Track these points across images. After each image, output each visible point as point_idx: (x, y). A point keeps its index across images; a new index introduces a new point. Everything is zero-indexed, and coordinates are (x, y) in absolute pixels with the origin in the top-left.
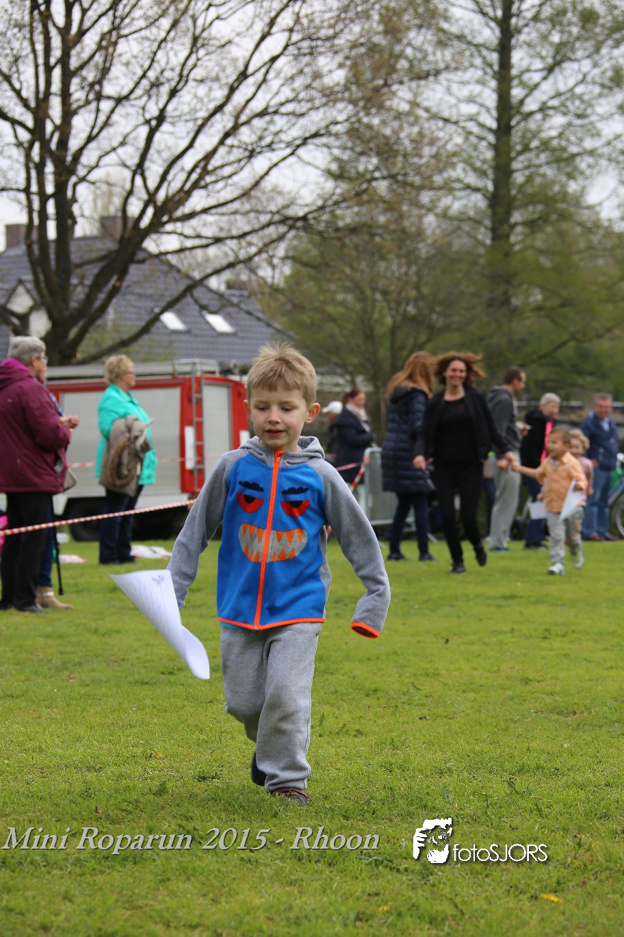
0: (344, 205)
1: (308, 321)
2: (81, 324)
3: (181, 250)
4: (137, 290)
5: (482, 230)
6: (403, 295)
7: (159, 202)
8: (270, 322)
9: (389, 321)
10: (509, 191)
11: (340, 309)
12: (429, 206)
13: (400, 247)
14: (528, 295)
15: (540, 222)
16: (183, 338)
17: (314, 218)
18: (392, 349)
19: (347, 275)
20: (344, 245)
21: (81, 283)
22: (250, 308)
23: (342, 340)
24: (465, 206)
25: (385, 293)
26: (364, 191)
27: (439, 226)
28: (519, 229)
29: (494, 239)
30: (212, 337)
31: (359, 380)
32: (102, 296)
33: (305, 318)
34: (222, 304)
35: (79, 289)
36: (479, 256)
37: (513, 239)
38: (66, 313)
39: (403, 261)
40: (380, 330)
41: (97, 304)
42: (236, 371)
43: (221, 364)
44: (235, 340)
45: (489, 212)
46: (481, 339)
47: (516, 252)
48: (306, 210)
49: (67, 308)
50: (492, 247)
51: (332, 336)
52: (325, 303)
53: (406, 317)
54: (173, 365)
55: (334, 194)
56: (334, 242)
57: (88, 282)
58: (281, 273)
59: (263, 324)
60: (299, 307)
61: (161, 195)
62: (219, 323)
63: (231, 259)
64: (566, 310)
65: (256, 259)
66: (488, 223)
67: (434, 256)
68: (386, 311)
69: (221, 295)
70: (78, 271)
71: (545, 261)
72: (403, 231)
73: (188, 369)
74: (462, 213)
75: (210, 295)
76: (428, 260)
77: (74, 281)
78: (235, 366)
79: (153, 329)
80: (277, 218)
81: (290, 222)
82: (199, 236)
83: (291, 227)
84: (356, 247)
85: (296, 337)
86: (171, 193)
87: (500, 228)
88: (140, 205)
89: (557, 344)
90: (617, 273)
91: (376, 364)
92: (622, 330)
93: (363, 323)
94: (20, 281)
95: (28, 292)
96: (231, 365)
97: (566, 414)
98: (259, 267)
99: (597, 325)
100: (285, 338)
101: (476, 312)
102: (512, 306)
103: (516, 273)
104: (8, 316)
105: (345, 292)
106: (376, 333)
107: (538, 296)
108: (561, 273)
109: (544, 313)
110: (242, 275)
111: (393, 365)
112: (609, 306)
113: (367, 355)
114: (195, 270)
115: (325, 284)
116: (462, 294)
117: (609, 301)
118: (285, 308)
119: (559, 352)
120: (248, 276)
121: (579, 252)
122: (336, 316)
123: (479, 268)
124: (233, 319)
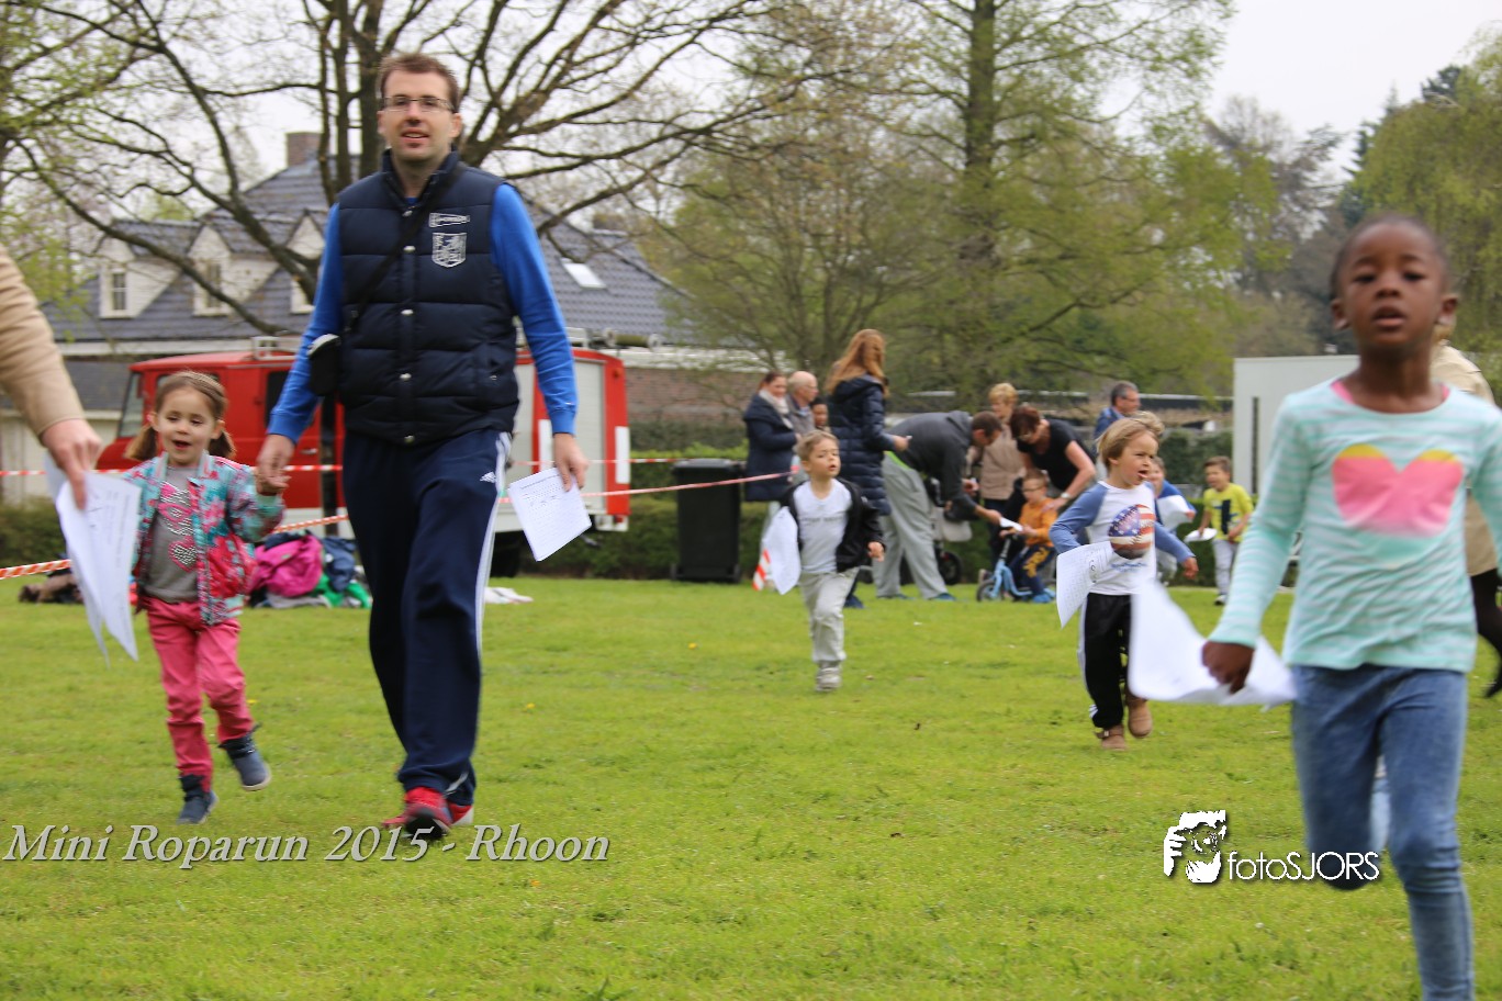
0: (759, 113)
1: (710, 275)
3: (536, 173)
5: (952, 151)
6: (843, 239)
7: (506, 107)
8: (657, 276)
9: (820, 275)
10: (991, 97)
11: (756, 259)
12: (881, 116)
13: (839, 175)
14: (1013, 240)
15: (1033, 141)
17: (721, 131)
18: (826, 314)
19: (765, 211)
20: (762, 171)
22: (626, 256)
23: (756, 301)
24: (930, 117)
25: (817, 236)
26: (792, 95)
27: (891, 146)
28: (1003, 151)
29: (967, 164)
30: (573, 293)
31: (779, 356)
33: (705, 269)
34: (591, 250)
36: (949, 186)
37: (995, 164)
39: (842, 191)
40: (809, 288)
42: (612, 343)
43: (589, 332)
44: (610, 299)
45: (962, 124)
46: (951, 302)
47: (1001, 182)
48: (709, 120)
50: (966, 173)
51: (742, 296)
52: (734, 248)
53: (843, 270)
55: (749, 99)
56: (748, 164)
58: (668, 206)
59: (643, 276)
60: (702, 256)
61: (509, 97)
62: (582, 274)
63: (604, 188)
64: (1069, 263)
65: (640, 187)
66: (960, 140)
67: (886, 185)
68: (819, 262)
69: (588, 237)
71: (1039, 196)
72: (845, 151)
74: (925, 126)
75: (574, 236)
76: (878, 190)
78: (611, 335)
80: (669, 130)
81: (687, 136)
82: (561, 155)
83: (689, 144)
84: (780, 171)
85: (693, 296)
86: (522, 94)
87: (977, 149)
88: (479, 112)
89: (1055, 310)
90: (1138, 214)
91: (803, 335)
92: (1147, 293)
93: (785, 277)
94: (307, 213)
95: (318, 228)
96: (605, 334)
97: (1066, 408)
98: (641, 199)
99: (1111, 286)
100: (676, 297)
101: (944, 264)
102: (994, 256)
103: (999, 211)
104: (293, 261)
105: (760, 234)
106: (803, 292)
107: (1026, 244)
108: (1061, 212)
109: (1037, 267)
110: (618, 208)
111: (827, 336)
112: (1127, 259)
113: (790, 321)
114: (553, 202)
115: (732, 222)
116: (924, 239)
117: (1127, 253)
118: (677, 254)
119: (1058, 322)
120: (627, 211)
121: (1086, 184)
122: (748, 268)
123: (947, 203)
124: (605, 268)
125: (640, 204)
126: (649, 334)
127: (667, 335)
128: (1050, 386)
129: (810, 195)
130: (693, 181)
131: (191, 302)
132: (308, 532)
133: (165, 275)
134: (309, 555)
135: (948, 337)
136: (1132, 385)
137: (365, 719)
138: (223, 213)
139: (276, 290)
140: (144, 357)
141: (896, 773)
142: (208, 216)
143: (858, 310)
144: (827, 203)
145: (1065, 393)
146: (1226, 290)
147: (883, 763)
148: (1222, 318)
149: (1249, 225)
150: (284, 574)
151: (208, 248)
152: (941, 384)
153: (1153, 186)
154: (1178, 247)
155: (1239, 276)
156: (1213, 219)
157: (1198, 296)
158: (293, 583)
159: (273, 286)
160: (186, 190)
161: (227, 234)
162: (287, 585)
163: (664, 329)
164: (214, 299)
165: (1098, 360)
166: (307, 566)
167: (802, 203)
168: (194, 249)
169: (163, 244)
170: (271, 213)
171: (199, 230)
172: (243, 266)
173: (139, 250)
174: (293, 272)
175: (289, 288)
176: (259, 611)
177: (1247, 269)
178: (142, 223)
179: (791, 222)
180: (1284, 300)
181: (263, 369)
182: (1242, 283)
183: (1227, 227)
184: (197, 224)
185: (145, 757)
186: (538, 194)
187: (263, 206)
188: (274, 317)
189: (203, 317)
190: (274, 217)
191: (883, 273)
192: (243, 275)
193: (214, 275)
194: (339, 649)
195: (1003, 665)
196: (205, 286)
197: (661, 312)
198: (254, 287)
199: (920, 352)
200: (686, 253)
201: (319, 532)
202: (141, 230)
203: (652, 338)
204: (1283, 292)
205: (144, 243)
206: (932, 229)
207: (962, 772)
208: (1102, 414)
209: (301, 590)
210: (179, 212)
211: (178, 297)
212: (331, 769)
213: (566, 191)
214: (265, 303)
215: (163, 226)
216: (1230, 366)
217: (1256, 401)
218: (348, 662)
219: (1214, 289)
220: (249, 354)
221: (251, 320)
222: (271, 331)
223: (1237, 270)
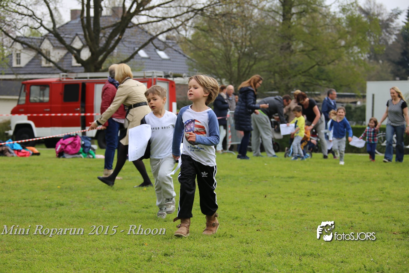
0: (218, 4)
1: (202, 55)
2: (104, 53)
3: (148, 23)
4: (128, 40)
5: (279, 16)
6: (244, 44)
7: (139, 2)
8: (186, 55)
9: (237, 55)
11: (217, 50)
12: (256, 5)
13: (243, 24)
14: (297, 44)
15: (304, 13)
16: (147, 61)
17: (206, 10)
18: (238, 67)
19: (220, 35)
20: (219, 22)
21: (104, 36)
22: (176, 49)
23: (216, 63)
24: (272, 5)
25: (236, 43)
27: (259, 14)
28: (294, 16)
29: (283, 20)
30: (159, 60)
31: (224, 80)
32: (113, 42)
33: (201, 53)
34: (165, 47)
35: (104, 39)
36: (277, 27)
37: (292, 20)
38: (98, 49)
39: (244, 29)
40: (233, 59)
41: (111, 45)
42: (171, 76)
43: (164, 73)
44: (171, 62)
45: (282, 7)
46: (278, 64)
47: (294, 26)
48: (202, 6)
49: (98, 46)
50: (283, 23)
51: (212, 62)
52: (210, 47)
53: (244, 54)
54: (144, 73)
56: (214, 20)
57: (107, 36)
58: (190, 33)
59: (182, 55)
60: (200, 49)
62: (163, 54)
63: (169, 27)
64: (315, 52)
65: (180, 27)
66: (281, 13)
67: (257, 27)
68: (236, 51)
69: (164, 43)
70: (103, 31)
71: (305, 30)
72: (245, 16)
73: (150, 75)
74: (270, 8)
75: (160, 42)
76: (255, 28)
77: (101, 35)
78: (171, 74)
79: (135, 57)
80: (190, 9)
81: (195, 11)
82: (156, 17)
83: (196, 14)
84: (224, 22)
85: (197, 62)
87: (286, 16)
88: (130, 3)
89: (310, 66)
90: (337, 36)
91: (231, 74)
92: (339, 61)
93: (226, 56)
94: (77, 35)
95: (80, 39)
96: (169, 73)
97: (313, 97)
98: (181, 31)
99: (328, 59)
100: (191, 62)
101: (275, 52)
102: (291, 50)
103: (293, 35)
104: (72, 50)
105: (218, 42)
106: (231, 60)
107: (301, 45)
108: (313, 35)
109: (305, 53)
110: (174, 34)
111: (239, 74)
112: (333, 51)
113: (227, 70)
114: (153, 32)
115: (209, 38)
116: (269, 44)
117: (333, 48)
118: (192, 48)
119: (311, 70)
120: (176, 35)
121: (321, 26)
122: (214, 53)
123: (277, 33)
124: (170, 53)
125: (181, 32)
126: (183, 73)
127: (189, 74)
128: (308, 90)
129: (234, 30)
130: (197, 25)
131: (41, 62)
132: (77, 135)
133: (33, 54)
134: (77, 142)
135: (276, 75)
136: (334, 90)
137: (94, 192)
138: (51, 34)
139: (67, 59)
140: (26, 79)
141: (258, 211)
142: (46, 36)
143: (248, 66)
144: (239, 32)
145: (313, 93)
146: (364, 60)
147: (254, 208)
148: (363, 69)
149: (372, 39)
150: (69, 147)
151: (46, 45)
152: (274, 89)
153: (341, 27)
154: (349, 46)
155: (368, 55)
156: (360, 38)
157: (355, 62)
158: (72, 150)
159: (66, 57)
160: (40, 27)
161: (52, 41)
162: (70, 151)
163: (188, 72)
164: (48, 62)
165: (324, 82)
166: (76, 145)
167: (231, 33)
168: (42, 46)
169: (33, 44)
170: (66, 35)
171: (43, 40)
172: (57, 51)
173: (25, 46)
174: (73, 53)
175: (71, 58)
176: (61, 159)
177: (371, 53)
178: (26, 37)
179: (227, 38)
180: (383, 63)
181: (63, 84)
182: (370, 58)
183: (365, 40)
184: (43, 38)
185: (25, 204)
186: (149, 29)
187: (63, 32)
188: (66, 67)
189: (44, 67)
190: (67, 36)
191: (256, 55)
192: (57, 54)
193: (48, 54)
194: (86, 171)
195: (293, 177)
196: (45, 57)
197: (187, 66)
198: (60, 58)
199: (268, 79)
200: (194, 48)
201: (80, 135)
202: (25, 40)
203: (184, 75)
204: (382, 61)
205: (26, 44)
206: (272, 41)
207: (279, 211)
208: (325, 99)
209: (74, 152)
210: (37, 34)
211: (37, 61)
212: (83, 208)
213: (158, 28)
214: (64, 63)
215: (32, 38)
216: (365, 84)
217: (373, 95)
218: (89, 175)
219: (360, 60)
220: (59, 79)
221: (60, 68)
222: (65, 71)
223: (368, 54)
